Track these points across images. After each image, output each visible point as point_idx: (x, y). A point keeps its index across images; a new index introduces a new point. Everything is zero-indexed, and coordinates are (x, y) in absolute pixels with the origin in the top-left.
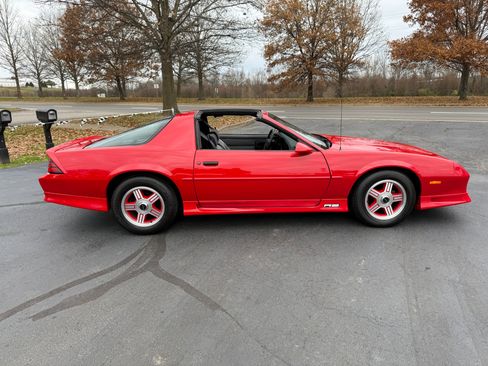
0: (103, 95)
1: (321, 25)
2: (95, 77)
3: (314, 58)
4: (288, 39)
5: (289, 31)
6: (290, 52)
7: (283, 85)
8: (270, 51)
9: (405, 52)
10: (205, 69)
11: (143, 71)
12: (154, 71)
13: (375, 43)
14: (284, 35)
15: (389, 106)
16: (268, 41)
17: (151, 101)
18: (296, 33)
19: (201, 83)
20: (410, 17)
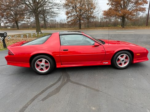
0: (10, 28)
1: (82, 5)
2: (8, 22)
3: (81, 15)
4: (72, 9)
5: (73, 7)
6: (73, 14)
7: (72, 24)
8: (67, 13)
9: (108, 14)
10: (46, 19)
11: (25, 20)
12: (28, 19)
13: (98, 11)
14: (71, 8)
15: (104, 30)
16: (66, 10)
17: (28, 29)
18: (75, 8)
19: (45, 23)
20: (109, 3)
